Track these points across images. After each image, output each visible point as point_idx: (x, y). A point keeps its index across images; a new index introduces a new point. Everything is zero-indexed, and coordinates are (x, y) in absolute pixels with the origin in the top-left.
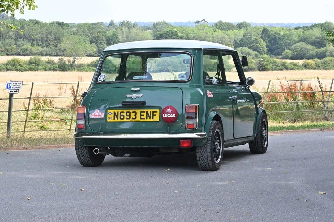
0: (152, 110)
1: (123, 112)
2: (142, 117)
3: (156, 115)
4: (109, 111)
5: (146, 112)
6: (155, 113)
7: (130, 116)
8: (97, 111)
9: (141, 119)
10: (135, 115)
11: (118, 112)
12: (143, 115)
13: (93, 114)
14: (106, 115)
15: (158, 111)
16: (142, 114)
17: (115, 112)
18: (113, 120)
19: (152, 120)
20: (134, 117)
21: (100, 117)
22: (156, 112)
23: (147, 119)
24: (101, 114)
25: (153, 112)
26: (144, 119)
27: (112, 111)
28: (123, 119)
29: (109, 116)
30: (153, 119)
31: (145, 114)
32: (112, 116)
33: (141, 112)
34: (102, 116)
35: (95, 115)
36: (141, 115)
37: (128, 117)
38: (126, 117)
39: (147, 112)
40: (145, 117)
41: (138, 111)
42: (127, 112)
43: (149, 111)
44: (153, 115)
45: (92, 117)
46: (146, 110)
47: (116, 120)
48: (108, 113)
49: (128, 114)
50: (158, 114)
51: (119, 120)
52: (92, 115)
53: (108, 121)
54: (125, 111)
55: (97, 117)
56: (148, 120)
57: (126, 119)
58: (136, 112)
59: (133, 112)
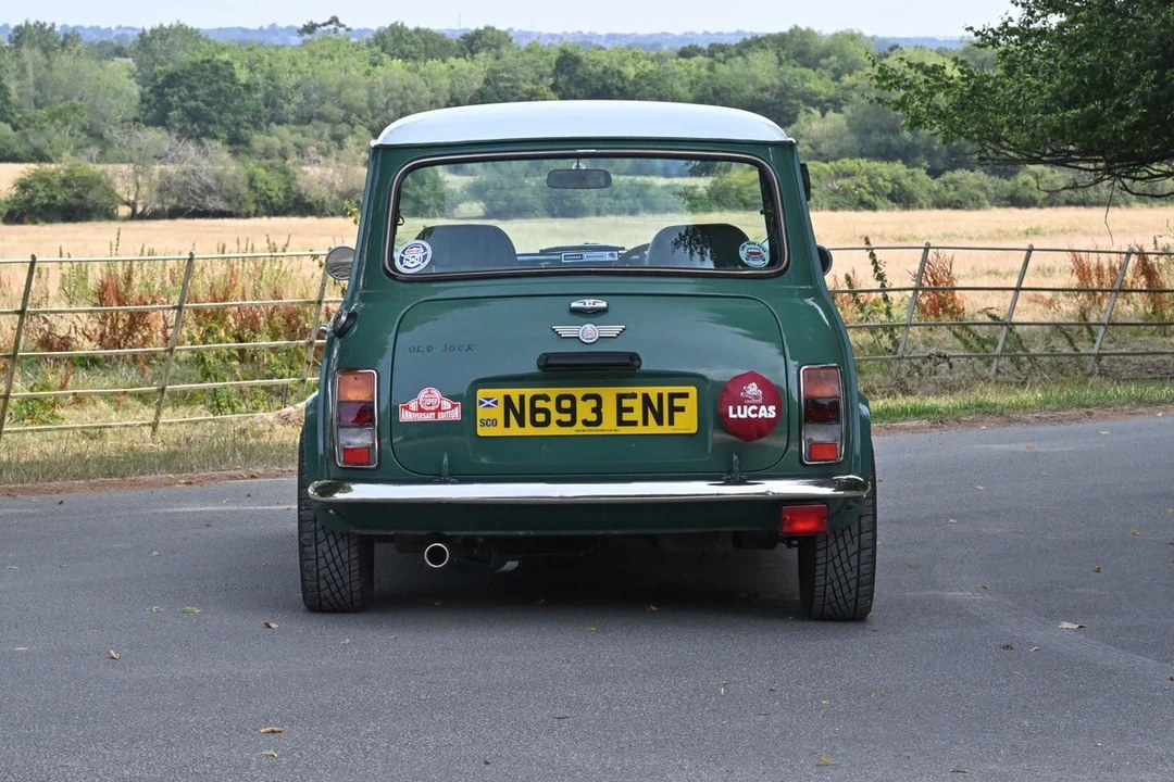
57: (560, 423)
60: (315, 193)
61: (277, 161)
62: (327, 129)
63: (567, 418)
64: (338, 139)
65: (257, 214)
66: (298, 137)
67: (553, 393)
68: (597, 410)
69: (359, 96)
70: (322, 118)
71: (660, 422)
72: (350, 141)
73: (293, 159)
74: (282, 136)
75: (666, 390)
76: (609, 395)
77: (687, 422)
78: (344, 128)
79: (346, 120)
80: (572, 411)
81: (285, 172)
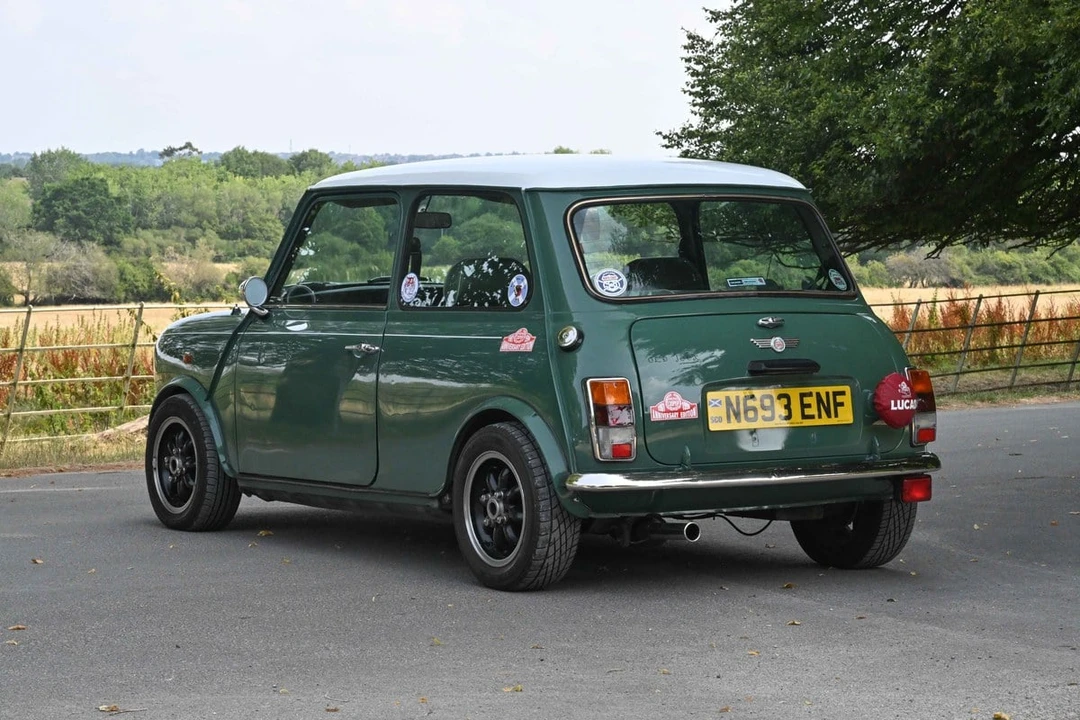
1: (752, 397)
2: (808, 412)
3: (842, 404)
4: (711, 395)
5: (814, 395)
6: (839, 399)
7: (770, 408)
8: (673, 396)
9: (804, 417)
11: (737, 398)
12: (809, 406)
13: (661, 407)
14: (703, 409)
15: (847, 389)
16: (807, 400)
17: (728, 398)
18: (723, 426)
19: (833, 421)
20: (784, 413)
21: (684, 416)
22: (843, 393)
23: (820, 416)
24: (686, 405)
25: (836, 394)
26: (812, 417)
27: (721, 395)
28: (755, 419)
29: (712, 412)
30: (836, 416)
31: (812, 400)
32: (721, 411)
33: (802, 396)
34: (694, 414)
35: (667, 411)
36: (804, 406)
38: (760, 412)
39: (818, 394)
40: (813, 411)
42: (763, 398)
43: (822, 390)
44: (836, 405)
45: (656, 416)
46: (814, 390)
47: (733, 425)
48: (711, 403)
49: (767, 403)
50: (847, 399)
51: (744, 425)
52: (656, 409)
53: (713, 427)
55: (674, 416)
56: (825, 421)
57: (765, 419)
58: (787, 397)
59: (780, 397)
63: (768, 414)
65: (126, 300)
67: (758, 393)
68: (788, 407)
71: (829, 415)
75: (831, 389)
76: (794, 393)
77: (846, 415)
80: (772, 408)
81: (149, 267)
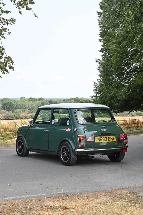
0: (113, 136)
1: (101, 138)
4: (95, 138)
6: (114, 138)
7: (104, 139)
8: (90, 138)
10: (106, 139)
11: (99, 138)
13: (88, 139)
14: (94, 139)
15: (115, 136)
16: (109, 138)
18: (97, 142)
20: (106, 140)
21: (92, 140)
24: (92, 139)
27: (97, 137)
28: (102, 141)
29: (96, 140)
31: (110, 138)
33: (108, 137)
34: (93, 140)
36: (109, 139)
37: (104, 140)
38: (103, 140)
40: (110, 139)
41: (107, 137)
42: (103, 138)
43: (111, 137)
44: (113, 139)
45: (88, 141)
46: (110, 136)
47: (99, 142)
49: (104, 138)
50: (115, 138)
54: (102, 137)
55: (90, 141)
56: (112, 141)
58: (106, 137)
59: (105, 138)
60: (22, 117)
61: (17, 113)
62: (23, 109)
64: (24, 110)
65: (15, 119)
66: (20, 110)
69: (27, 106)
70: (23, 108)
72: (26, 111)
73: (19, 113)
74: (18, 110)
78: (25, 109)
79: (25, 108)
81: (18, 114)
